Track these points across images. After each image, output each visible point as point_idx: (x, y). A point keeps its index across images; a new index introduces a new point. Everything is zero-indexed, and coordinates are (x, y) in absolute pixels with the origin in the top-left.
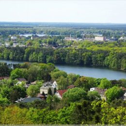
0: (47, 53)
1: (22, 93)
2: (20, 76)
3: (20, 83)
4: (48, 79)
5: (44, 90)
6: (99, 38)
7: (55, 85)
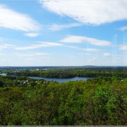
0: (25, 74)
1: (19, 83)
2: (18, 79)
3: (18, 81)
4: (25, 80)
5: (25, 82)
6: (38, 70)
7: (27, 81)
